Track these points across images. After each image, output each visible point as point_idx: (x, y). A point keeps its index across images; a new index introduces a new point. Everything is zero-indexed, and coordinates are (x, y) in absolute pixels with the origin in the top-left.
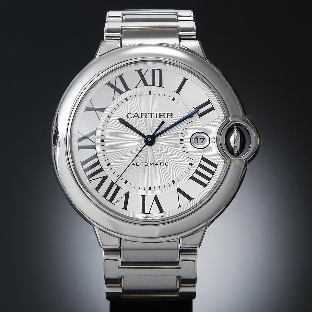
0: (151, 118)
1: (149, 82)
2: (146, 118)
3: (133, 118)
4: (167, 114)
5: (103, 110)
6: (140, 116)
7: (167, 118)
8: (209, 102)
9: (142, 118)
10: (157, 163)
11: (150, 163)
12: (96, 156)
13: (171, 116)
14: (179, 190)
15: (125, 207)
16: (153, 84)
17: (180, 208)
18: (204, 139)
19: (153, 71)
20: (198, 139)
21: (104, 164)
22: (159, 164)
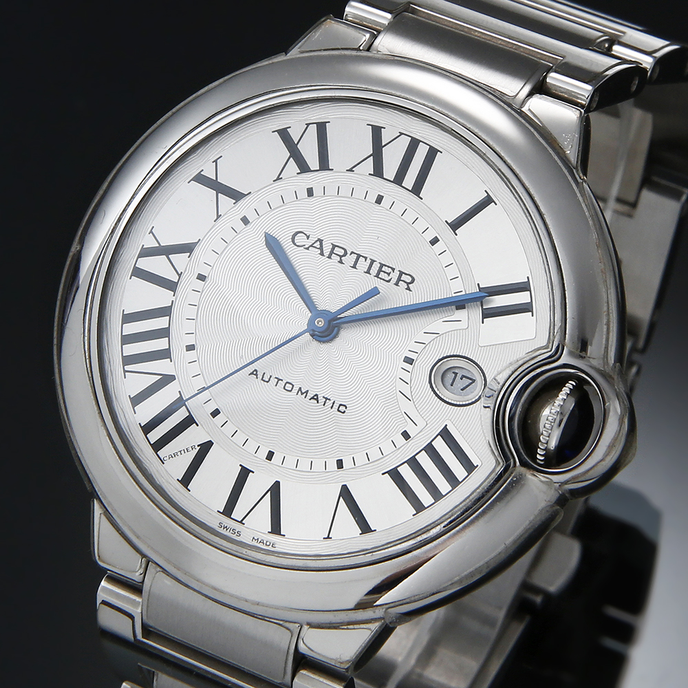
1: (390, 170)
2: (341, 262)
3: (308, 249)
4: (401, 273)
5: (236, 196)
6: (327, 251)
7: (397, 284)
8: (524, 287)
9: (329, 257)
10: (316, 395)
11: (300, 388)
12: (166, 312)
13: (408, 284)
14: (345, 493)
15: (186, 480)
16: (399, 180)
17: (328, 541)
18: (474, 381)
19: (414, 144)
20: (456, 374)
21: (178, 342)
22: (322, 400)
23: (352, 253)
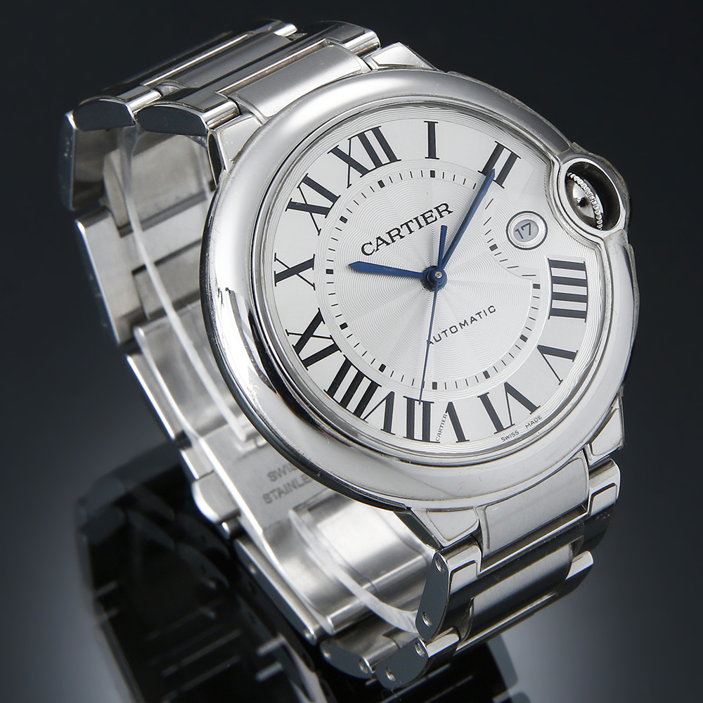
0: (411, 232)
1: (367, 163)
2: (402, 237)
3: (378, 249)
4: (437, 208)
5: (309, 264)
6: (388, 240)
7: (441, 216)
8: (499, 148)
9: (393, 241)
10: (472, 317)
11: (460, 324)
12: (347, 365)
13: (446, 210)
14: (543, 350)
15: (461, 437)
16: (378, 163)
17: (562, 383)
19: (362, 137)
20: (518, 230)
21: (372, 373)
22: (477, 317)
23: (401, 226)
